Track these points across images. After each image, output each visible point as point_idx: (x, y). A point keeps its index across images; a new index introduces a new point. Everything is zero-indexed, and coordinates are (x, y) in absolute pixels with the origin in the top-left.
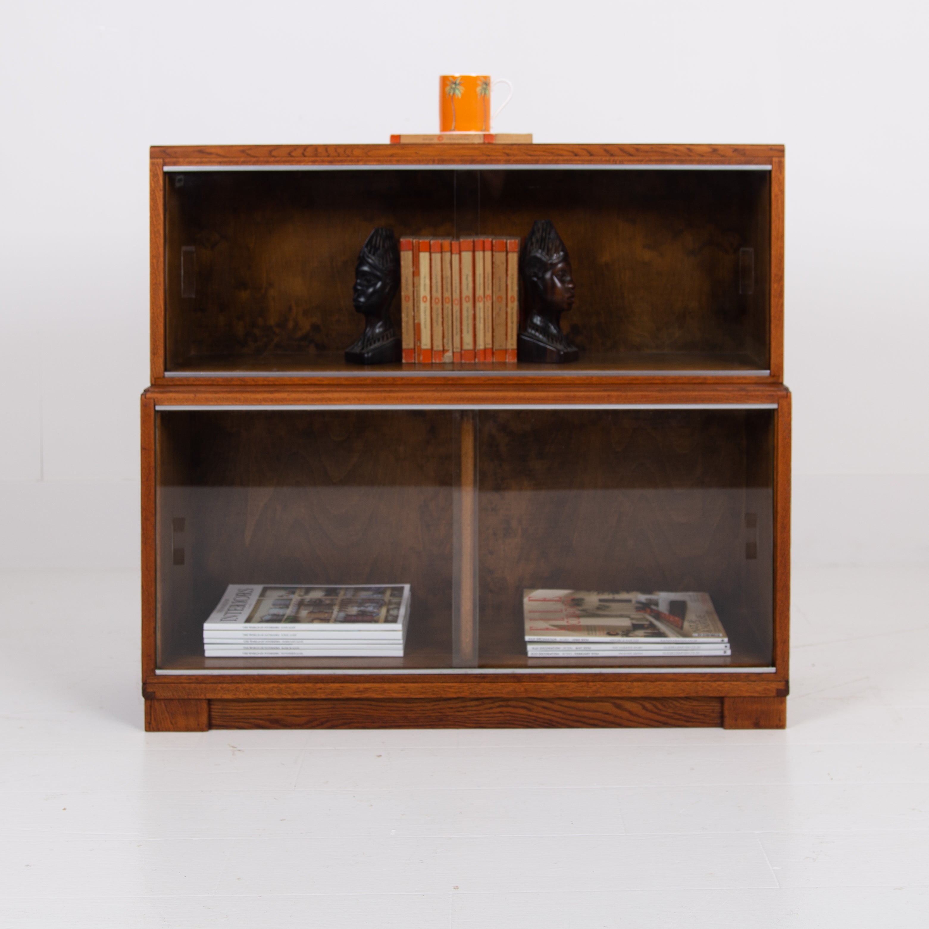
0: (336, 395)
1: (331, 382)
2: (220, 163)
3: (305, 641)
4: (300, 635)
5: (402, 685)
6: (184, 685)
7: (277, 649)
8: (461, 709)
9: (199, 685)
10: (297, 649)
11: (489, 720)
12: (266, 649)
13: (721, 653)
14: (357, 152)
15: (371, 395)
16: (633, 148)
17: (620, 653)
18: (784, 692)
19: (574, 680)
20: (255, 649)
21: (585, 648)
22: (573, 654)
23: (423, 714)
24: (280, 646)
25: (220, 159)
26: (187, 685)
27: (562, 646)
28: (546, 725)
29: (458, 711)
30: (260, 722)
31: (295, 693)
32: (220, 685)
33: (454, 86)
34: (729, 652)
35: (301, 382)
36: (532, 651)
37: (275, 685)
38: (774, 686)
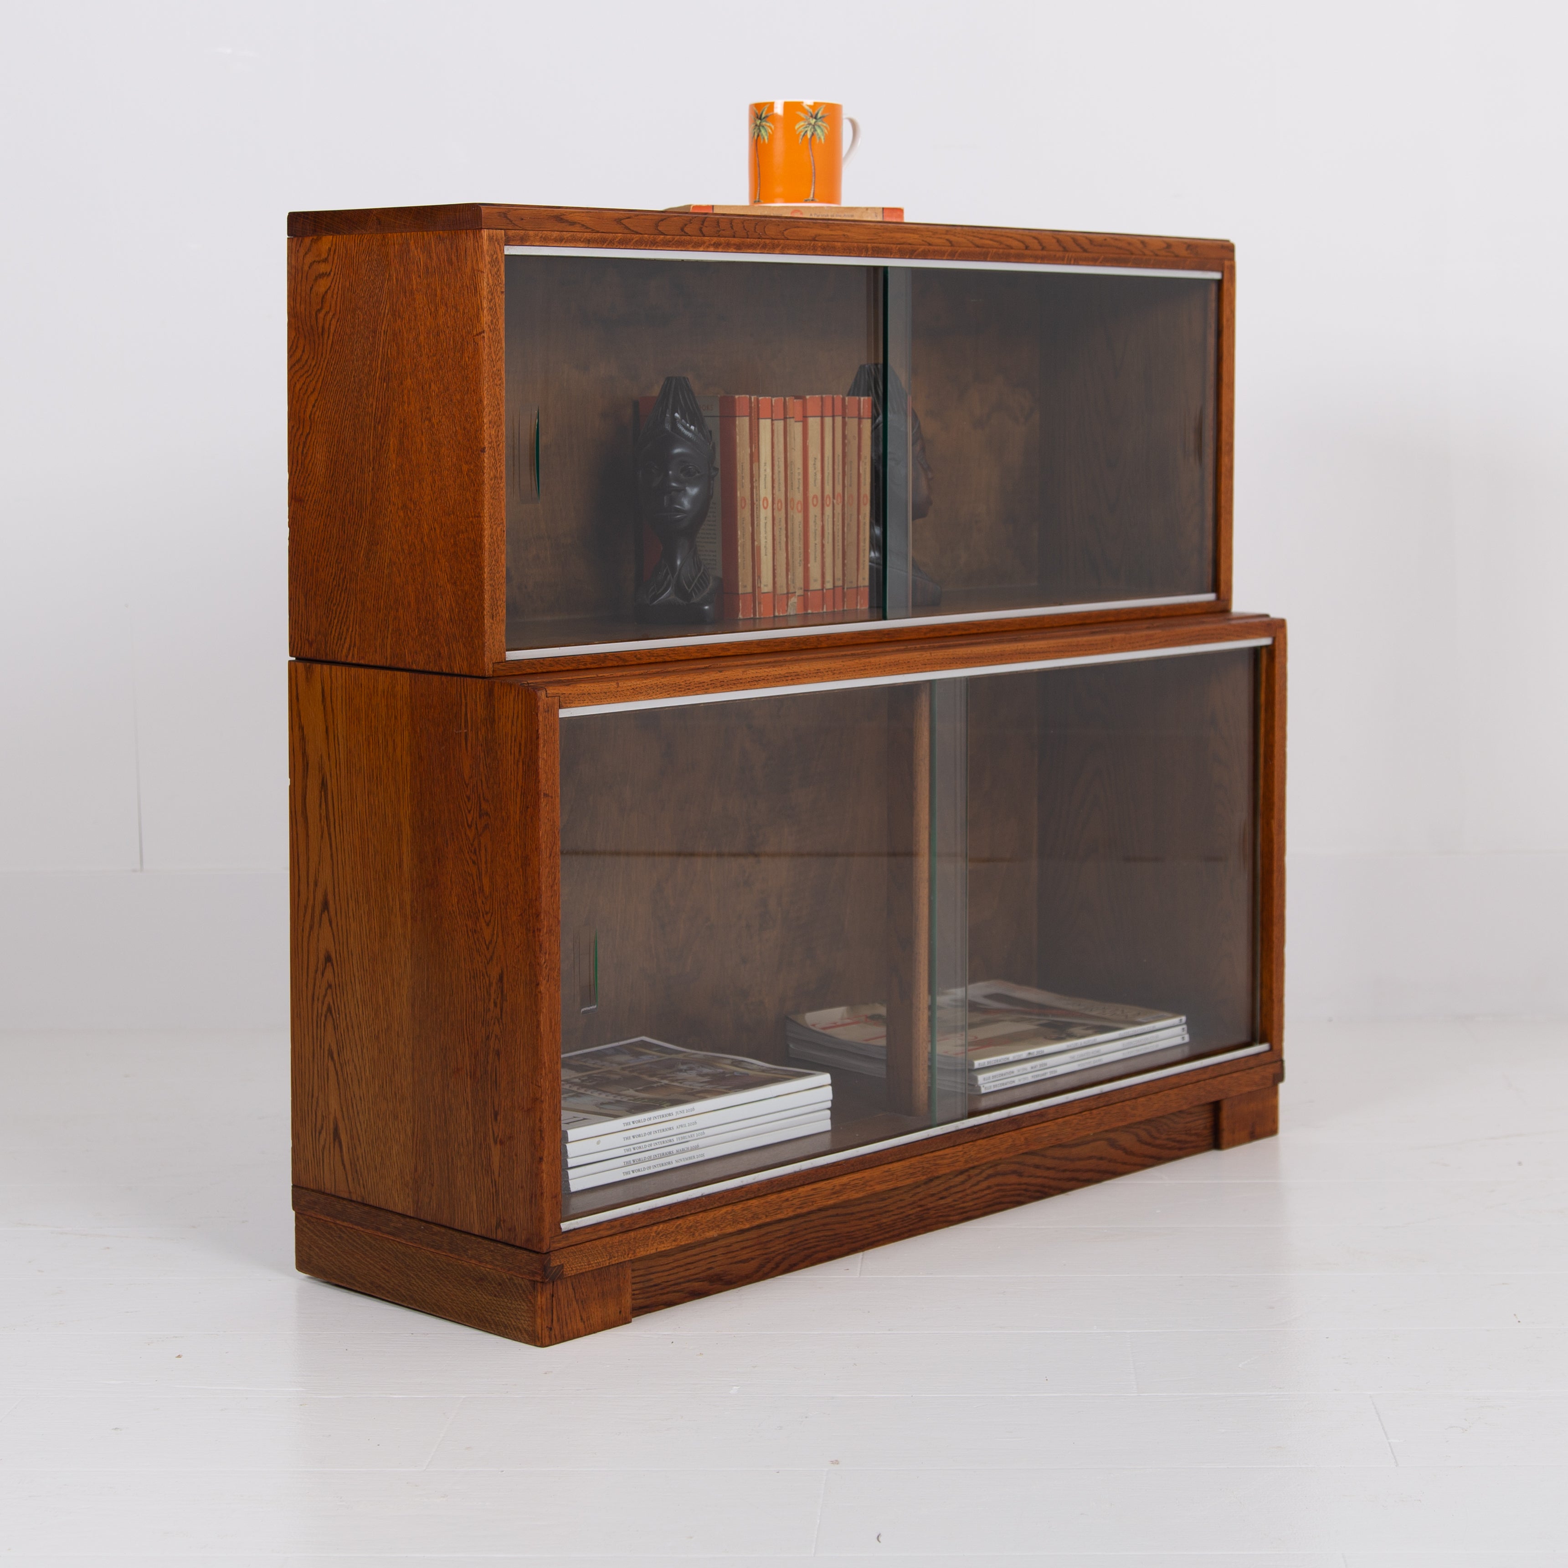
0: (805, 667)
1: (739, 652)
2: (589, 243)
3: (708, 1132)
4: (703, 1121)
5: (887, 1167)
6: (604, 1241)
7: (670, 1154)
8: (945, 1194)
9: (625, 1236)
10: (697, 1148)
11: (976, 1204)
12: (656, 1158)
13: (1178, 1041)
14: (772, 231)
15: (849, 663)
16: (1086, 238)
17: (1079, 1065)
18: (1279, 1076)
19: (1077, 1111)
20: (640, 1161)
21: (1041, 1065)
22: (1030, 1078)
23: (902, 1213)
24: (674, 1149)
25: (587, 235)
26: (608, 1239)
27: (1015, 1069)
28: (1038, 1194)
29: (942, 1198)
30: (696, 1285)
31: (755, 1216)
32: (655, 1228)
33: (813, 121)
34: (1187, 1039)
35: (700, 655)
36: (987, 1082)
37: (729, 1208)
38: (1270, 1070)
